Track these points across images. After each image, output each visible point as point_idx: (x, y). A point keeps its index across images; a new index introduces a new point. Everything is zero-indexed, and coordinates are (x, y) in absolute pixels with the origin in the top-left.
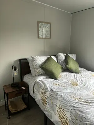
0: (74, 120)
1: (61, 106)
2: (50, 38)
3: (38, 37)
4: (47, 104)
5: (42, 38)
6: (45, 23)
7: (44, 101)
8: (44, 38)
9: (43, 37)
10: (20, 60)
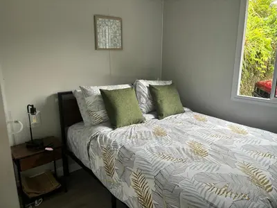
0: (160, 191)
1: (139, 171)
2: (121, 49)
3: (96, 47)
4: (115, 172)
5: (106, 49)
6: (109, 17)
7: (109, 169)
8: (109, 49)
9: (107, 47)
10: (60, 95)
